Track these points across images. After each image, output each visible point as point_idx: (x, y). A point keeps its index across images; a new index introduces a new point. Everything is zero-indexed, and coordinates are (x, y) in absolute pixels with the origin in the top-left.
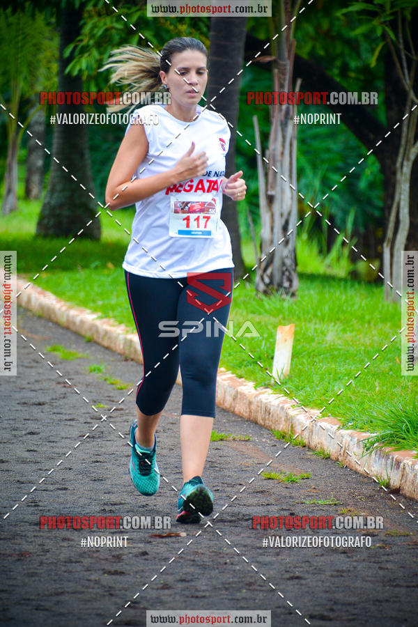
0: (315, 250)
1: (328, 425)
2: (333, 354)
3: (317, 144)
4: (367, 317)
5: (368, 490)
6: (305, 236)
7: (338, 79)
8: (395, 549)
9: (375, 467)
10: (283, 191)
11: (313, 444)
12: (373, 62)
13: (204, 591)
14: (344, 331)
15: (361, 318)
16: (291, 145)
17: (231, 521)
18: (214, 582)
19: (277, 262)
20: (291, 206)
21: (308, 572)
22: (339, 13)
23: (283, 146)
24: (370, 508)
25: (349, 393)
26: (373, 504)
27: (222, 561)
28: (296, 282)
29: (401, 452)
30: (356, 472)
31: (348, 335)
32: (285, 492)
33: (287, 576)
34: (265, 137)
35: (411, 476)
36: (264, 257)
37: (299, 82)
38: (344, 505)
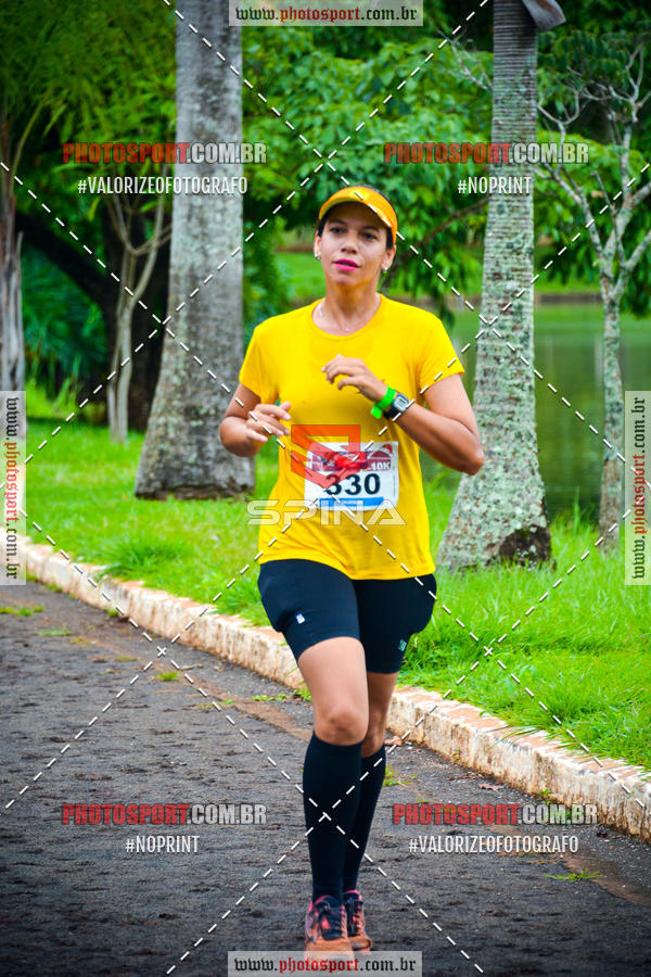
0: (43, 394)
1: (58, 560)
2: (62, 493)
3: (42, 294)
4: (95, 457)
5: (97, 620)
6: (33, 382)
8: (123, 674)
10: (9, 340)
11: (45, 579)
12: (90, 214)
14: (73, 470)
15: (88, 458)
16: (16, 295)
20: (18, 353)
21: (42, 699)
22: (57, 169)
23: (8, 294)
24: (100, 636)
25: (79, 530)
26: (103, 633)
29: (129, 583)
30: (87, 604)
31: (77, 475)
32: (19, 625)
33: (22, 703)
35: (138, 605)
37: (21, 236)
38: (77, 634)
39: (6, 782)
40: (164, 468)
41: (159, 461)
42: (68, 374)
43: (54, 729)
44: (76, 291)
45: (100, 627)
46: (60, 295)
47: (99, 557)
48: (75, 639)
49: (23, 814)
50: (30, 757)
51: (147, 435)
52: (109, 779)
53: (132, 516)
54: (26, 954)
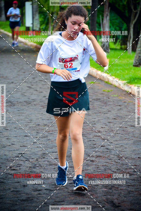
2: (117, 65)
3: (114, 21)
4: (124, 57)
5: (124, 93)
7: (118, 7)
8: (130, 105)
9: (126, 88)
11: (113, 84)
12: (125, 3)
13: (91, 114)
16: (108, 21)
17: (96, 100)
18: (93, 112)
19: (105, 46)
21: (112, 110)
24: (125, 97)
25: (121, 73)
27: (94, 108)
28: (109, 50)
29: (131, 85)
30: (122, 90)
31: (120, 61)
32: (107, 94)
33: (108, 111)
34: (103, 19)
35: (133, 90)
36: (103, 45)
37: (110, 8)
38: (120, 96)
39: (104, 127)
40: (140, 60)
41: (139, 58)
42: (119, 39)
43: (115, 116)
44: (121, 20)
45: (125, 95)
46: (117, 21)
47: (125, 79)
48: (119, 97)
49: (108, 135)
50: (109, 122)
51: (136, 52)
52: (127, 128)
53: (132, 70)
54: (109, 164)
